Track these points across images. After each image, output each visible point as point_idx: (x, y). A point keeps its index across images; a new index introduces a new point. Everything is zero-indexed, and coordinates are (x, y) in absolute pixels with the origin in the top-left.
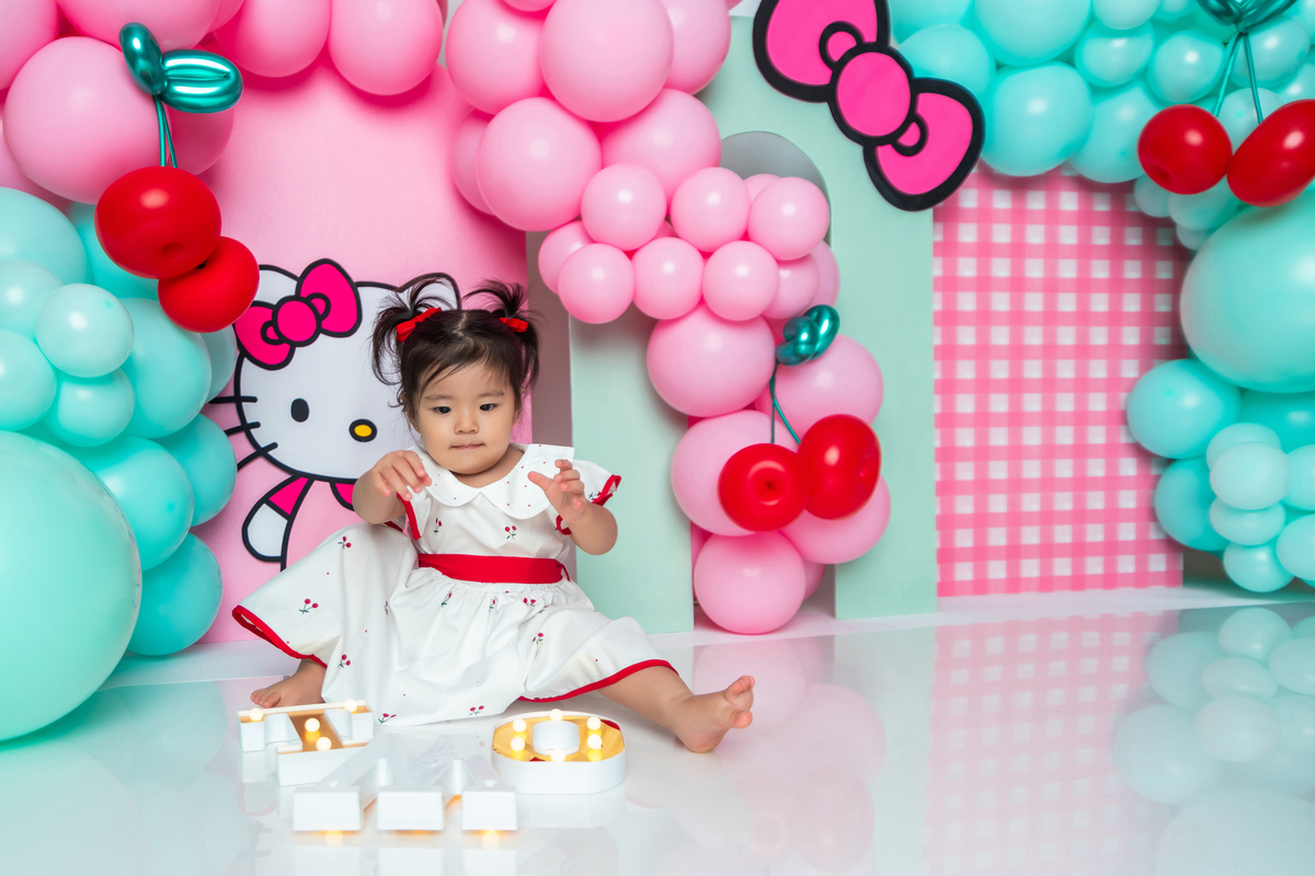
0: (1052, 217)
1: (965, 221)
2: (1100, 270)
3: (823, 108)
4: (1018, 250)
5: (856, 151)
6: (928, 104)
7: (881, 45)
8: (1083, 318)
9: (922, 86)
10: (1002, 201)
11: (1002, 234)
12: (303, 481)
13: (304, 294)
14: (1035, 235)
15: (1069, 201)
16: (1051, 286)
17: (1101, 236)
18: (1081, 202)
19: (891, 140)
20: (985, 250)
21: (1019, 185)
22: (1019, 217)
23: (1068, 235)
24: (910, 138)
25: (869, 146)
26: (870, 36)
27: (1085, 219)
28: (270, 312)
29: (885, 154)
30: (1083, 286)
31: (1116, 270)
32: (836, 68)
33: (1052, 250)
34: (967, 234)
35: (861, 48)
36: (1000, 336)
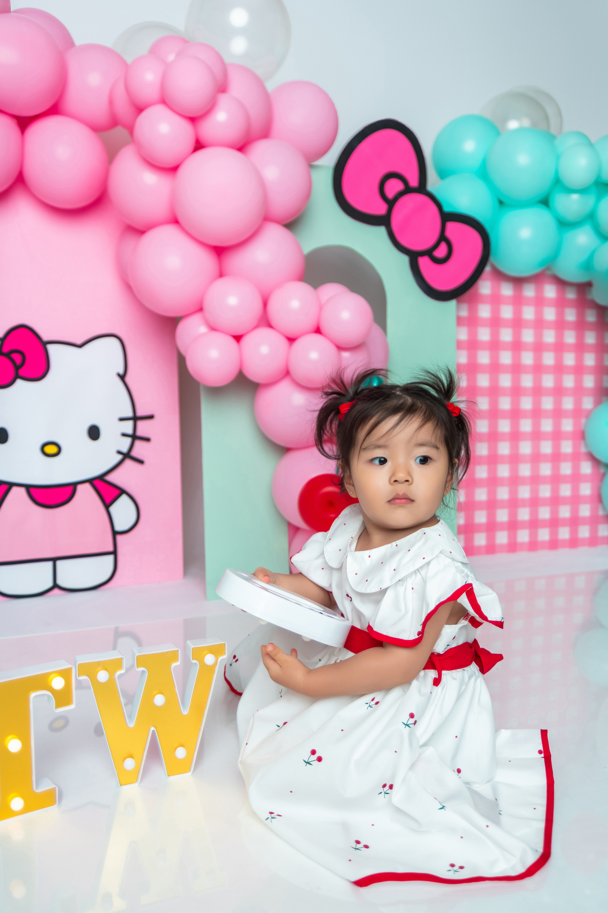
0: (539, 302)
1: (483, 302)
2: (570, 338)
3: (381, 231)
4: (517, 323)
5: (405, 259)
6: (453, 229)
7: (422, 188)
8: (559, 369)
9: (448, 217)
10: (507, 290)
11: (507, 312)
12: (5, 487)
13: (5, 351)
14: (528, 313)
15: (550, 292)
16: (539, 348)
17: (571, 315)
18: (558, 292)
19: (429, 253)
20: (496, 323)
21: (518, 281)
22: (518, 301)
23: (550, 314)
24: (441, 252)
25: (414, 257)
26: (414, 182)
27: (561, 303)
29: (424, 262)
30: (559, 348)
31: (580, 337)
32: (391, 203)
33: (539, 324)
34: (484, 311)
35: (408, 190)
36: (505, 381)
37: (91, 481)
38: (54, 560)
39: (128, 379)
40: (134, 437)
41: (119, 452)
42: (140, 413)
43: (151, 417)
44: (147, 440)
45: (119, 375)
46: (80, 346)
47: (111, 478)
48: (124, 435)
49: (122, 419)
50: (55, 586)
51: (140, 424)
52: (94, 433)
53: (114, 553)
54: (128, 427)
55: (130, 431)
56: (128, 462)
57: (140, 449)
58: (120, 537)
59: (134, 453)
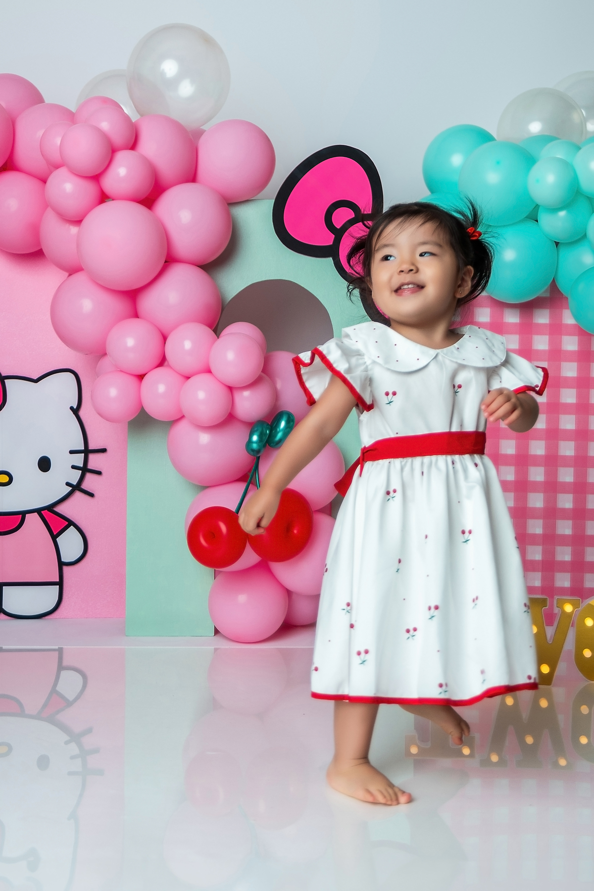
3: (328, 262)
26: (367, 209)
32: (339, 234)
35: (359, 218)
37: (39, 511)
38: (2, 585)
39: (82, 413)
40: (85, 470)
41: (68, 484)
42: (91, 447)
43: (104, 451)
44: (99, 473)
45: (72, 408)
46: (36, 381)
47: (61, 509)
48: (74, 467)
49: (72, 452)
51: (92, 457)
52: (44, 464)
53: (60, 584)
54: (79, 460)
55: (81, 464)
56: (78, 495)
57: (90, 482)
58: (66, 569)
59: (84, 486)
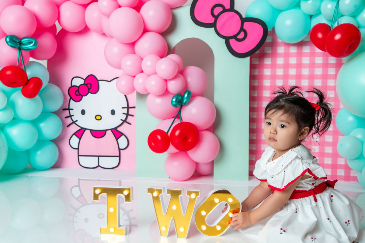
12: (83, 130)
13: (86, 84)
19: (235, 37)
25: (227, 39)
28: (77, 88)
29: (232, 42)
37: (112, 130)
38: (99, 156)
40: (128, 114)
41: (121, 120)
42: (130, 106)
43: (134, 107)
44: (133, 116)
46: (110, 82)
47: (119, 129)
48: (123, 113)
49: (123, 108)
50: (99, 166)
51: (130, 110)
52: (113, 112)
53: (119, 156)
54: (125, 111)
55: (126, 113)
56: (125, 124)
57: (129, 119)
58: (121, 151)
59: (128, 121)
